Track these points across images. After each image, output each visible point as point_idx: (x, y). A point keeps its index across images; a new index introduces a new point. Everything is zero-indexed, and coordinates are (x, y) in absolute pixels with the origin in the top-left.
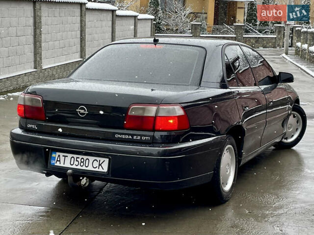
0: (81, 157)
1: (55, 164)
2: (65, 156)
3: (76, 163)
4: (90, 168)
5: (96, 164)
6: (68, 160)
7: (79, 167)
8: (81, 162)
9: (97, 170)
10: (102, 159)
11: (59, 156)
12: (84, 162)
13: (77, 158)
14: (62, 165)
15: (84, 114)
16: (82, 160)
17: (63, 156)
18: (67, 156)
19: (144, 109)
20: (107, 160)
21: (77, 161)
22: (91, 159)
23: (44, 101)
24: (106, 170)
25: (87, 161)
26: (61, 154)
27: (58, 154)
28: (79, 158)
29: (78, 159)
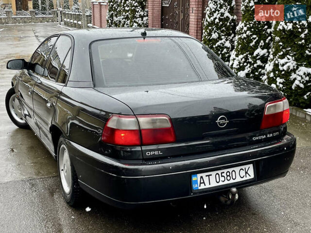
0: (225, 171)
1: (200, 188)
2: (209, 176)
3: (222, 179)
4: (238, 179)
5: (243, 173)
6: (212, 178)
7: (226, 182)
8: (227, 176)
9: (245, 179)
11: (202, 177)
12: (231, 175)
13: (222, 173)
14: (208, 186)
16: (228, 174)
17: (206, 176)
18: (211, 175)
21: (222, 176)
22: (237, 169)
24: (252, 176)
25: (234, 172)
26: (204, 175)
27: (199, 176)
28: (224, 173)
29: (223, 174)
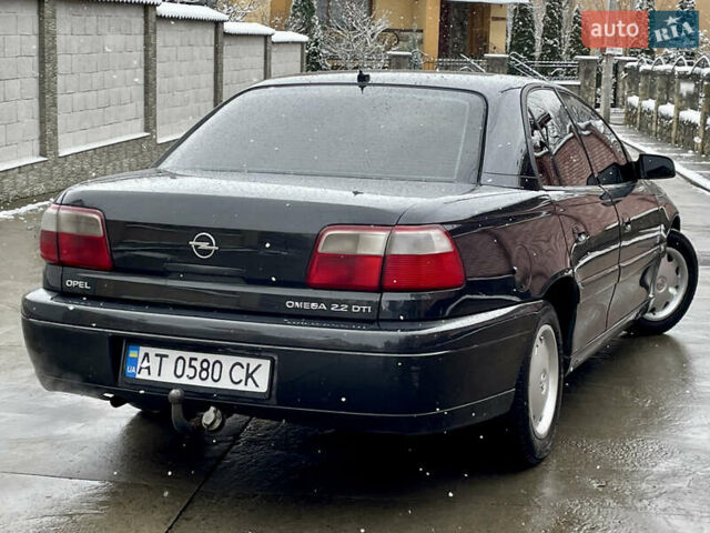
0: (201, 356)
1: (138, 376)
2: (162, 356)
3: (190, 372)
4: (225, 384)
5: (239, 374)
6: (168, 365)
7: (197, 382)
8: (203, 369)
9: (241, 387)
10: (254, 362)
11: (147, 355)
12: (210, 370)
13: (191, 359)
14: (154, 377)
15: (210, 251)
16: (205, 365)
17: (157, 355)
18: (167, 356)
19: (356, 239)
20: (266, 364)
21: (190, 366)
22: (227, 361)
23: (107, 224)
24: (263, 388)
25: (217, 365)
26: (152, 351)
27: (143, 350)
28: (196, 359)
29: (193, 363)
